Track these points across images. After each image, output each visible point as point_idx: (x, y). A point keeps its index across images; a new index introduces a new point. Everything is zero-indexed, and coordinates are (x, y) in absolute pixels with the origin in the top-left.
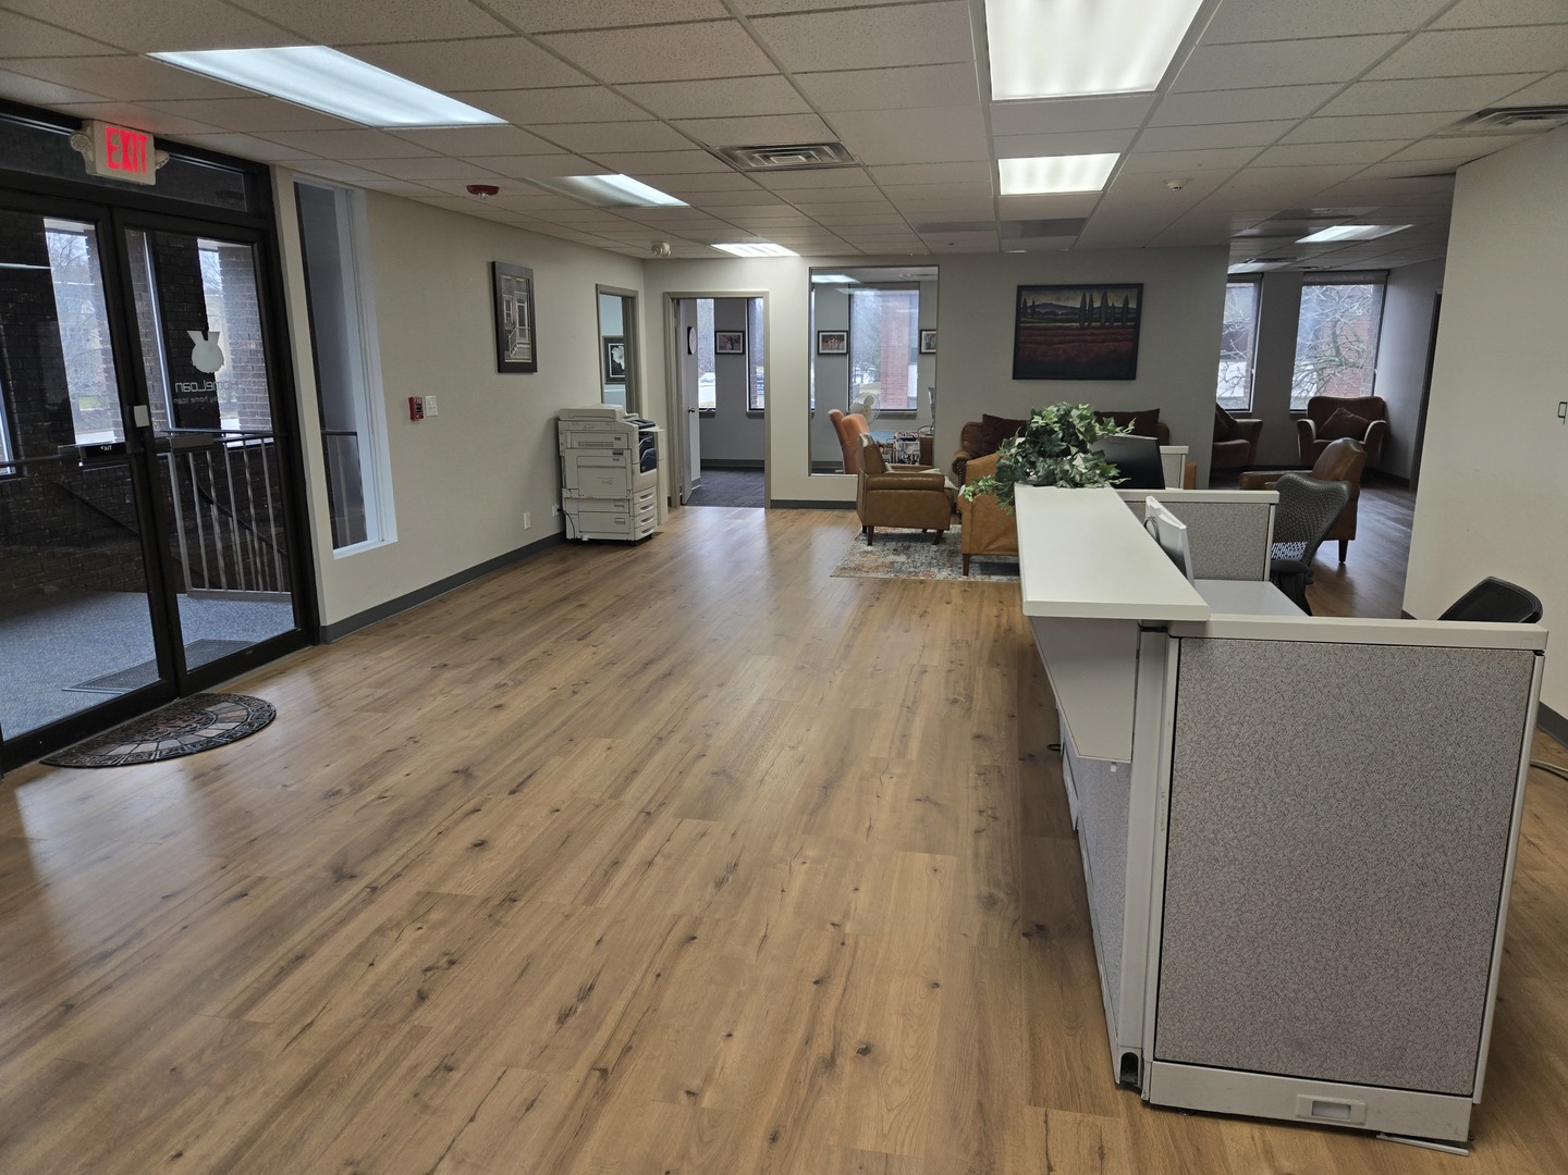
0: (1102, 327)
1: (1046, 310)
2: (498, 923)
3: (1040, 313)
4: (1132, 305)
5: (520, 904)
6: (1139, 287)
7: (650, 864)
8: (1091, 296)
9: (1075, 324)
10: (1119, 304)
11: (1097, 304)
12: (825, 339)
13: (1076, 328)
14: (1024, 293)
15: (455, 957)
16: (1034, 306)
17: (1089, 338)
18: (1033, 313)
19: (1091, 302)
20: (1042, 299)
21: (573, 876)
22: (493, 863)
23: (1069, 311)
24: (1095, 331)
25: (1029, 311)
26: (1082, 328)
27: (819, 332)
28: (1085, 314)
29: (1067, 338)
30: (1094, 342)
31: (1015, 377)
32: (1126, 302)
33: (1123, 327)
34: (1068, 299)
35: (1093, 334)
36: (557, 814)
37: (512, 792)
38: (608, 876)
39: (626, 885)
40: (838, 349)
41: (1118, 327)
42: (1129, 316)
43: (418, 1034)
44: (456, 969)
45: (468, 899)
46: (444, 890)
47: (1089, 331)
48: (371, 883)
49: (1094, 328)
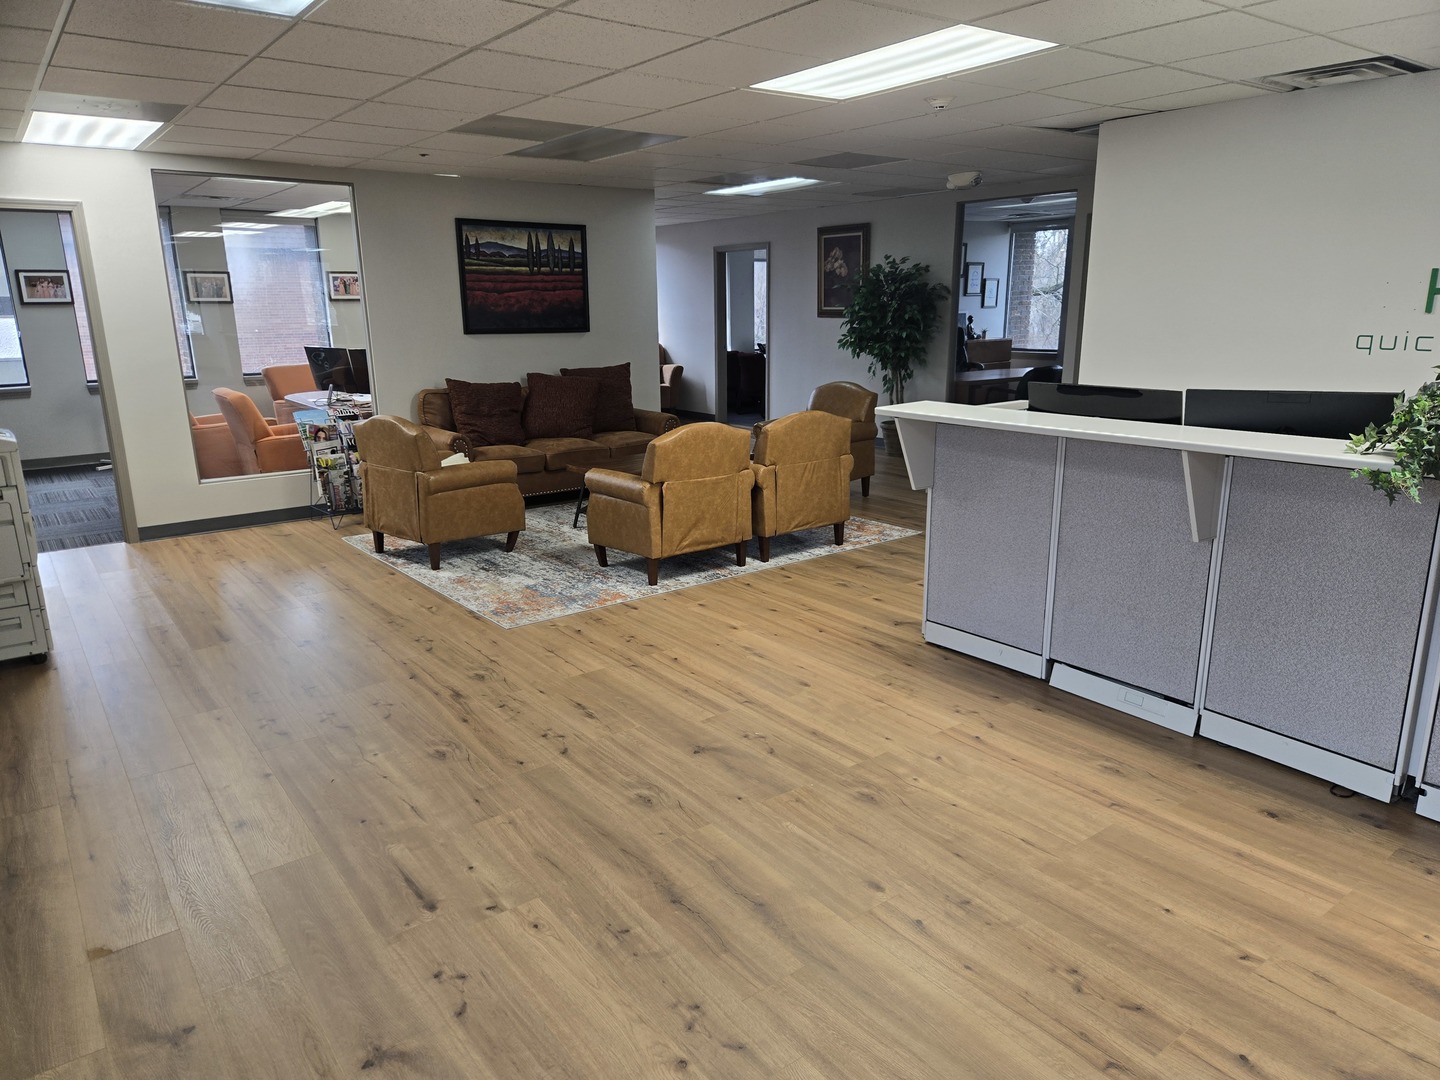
0: (552, 273)
1: (492, 251)
3: (485, 255)
4: (578, 249)
6: (582, 229)
8: (537, 236)
9: (523, 268)
10: (565, 248)
11: (544, 247)
12: (32, 283)
13: (526, 274)
14: (464, 228)
16: (477, 245)
17: (540, 285)
18: (479, 254)
19: (538, 243)
20: (487, 237)
23: (515, 252)
24: (546, 278)
25: (473, 251)
26: (532, 273)
27: (17, 272)
28: (532, 257)
29: (518, 285)
30: (546, 290)
31: (468, 330)
32: (572, 246)
33: (572, 273)
34: (513, 238)
35: (543, 281)
40: (56, 296)
41: (567, 273)
42: (576, 261)
47: (539, 277)
49: (544, 274)
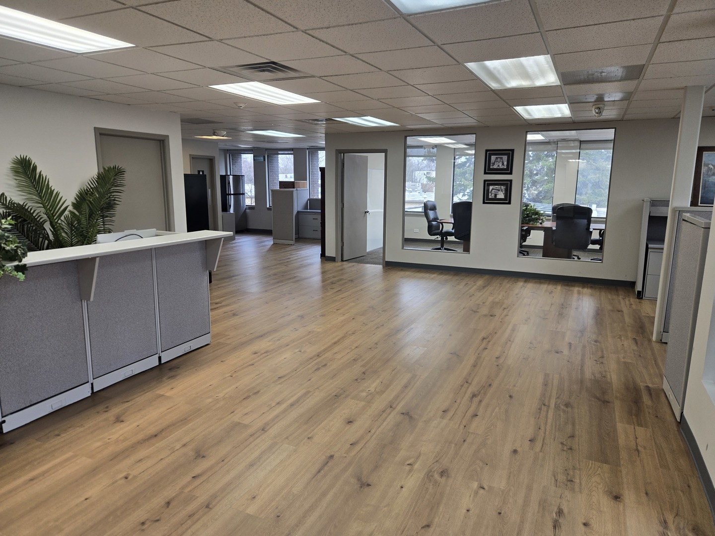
2: (342, 389)
5: (334, 394)
7: (278, 403)
15: (356, 381)
21: (311, 402)
22: (344, 412)
36: (310, 436)
37: (332, 457)
38: (298, 401)
39: (292, 396)
43: (363, 366)
44: (355, 378)
45: (352, 399)
46: (363, 403)
48: (393, 410)
